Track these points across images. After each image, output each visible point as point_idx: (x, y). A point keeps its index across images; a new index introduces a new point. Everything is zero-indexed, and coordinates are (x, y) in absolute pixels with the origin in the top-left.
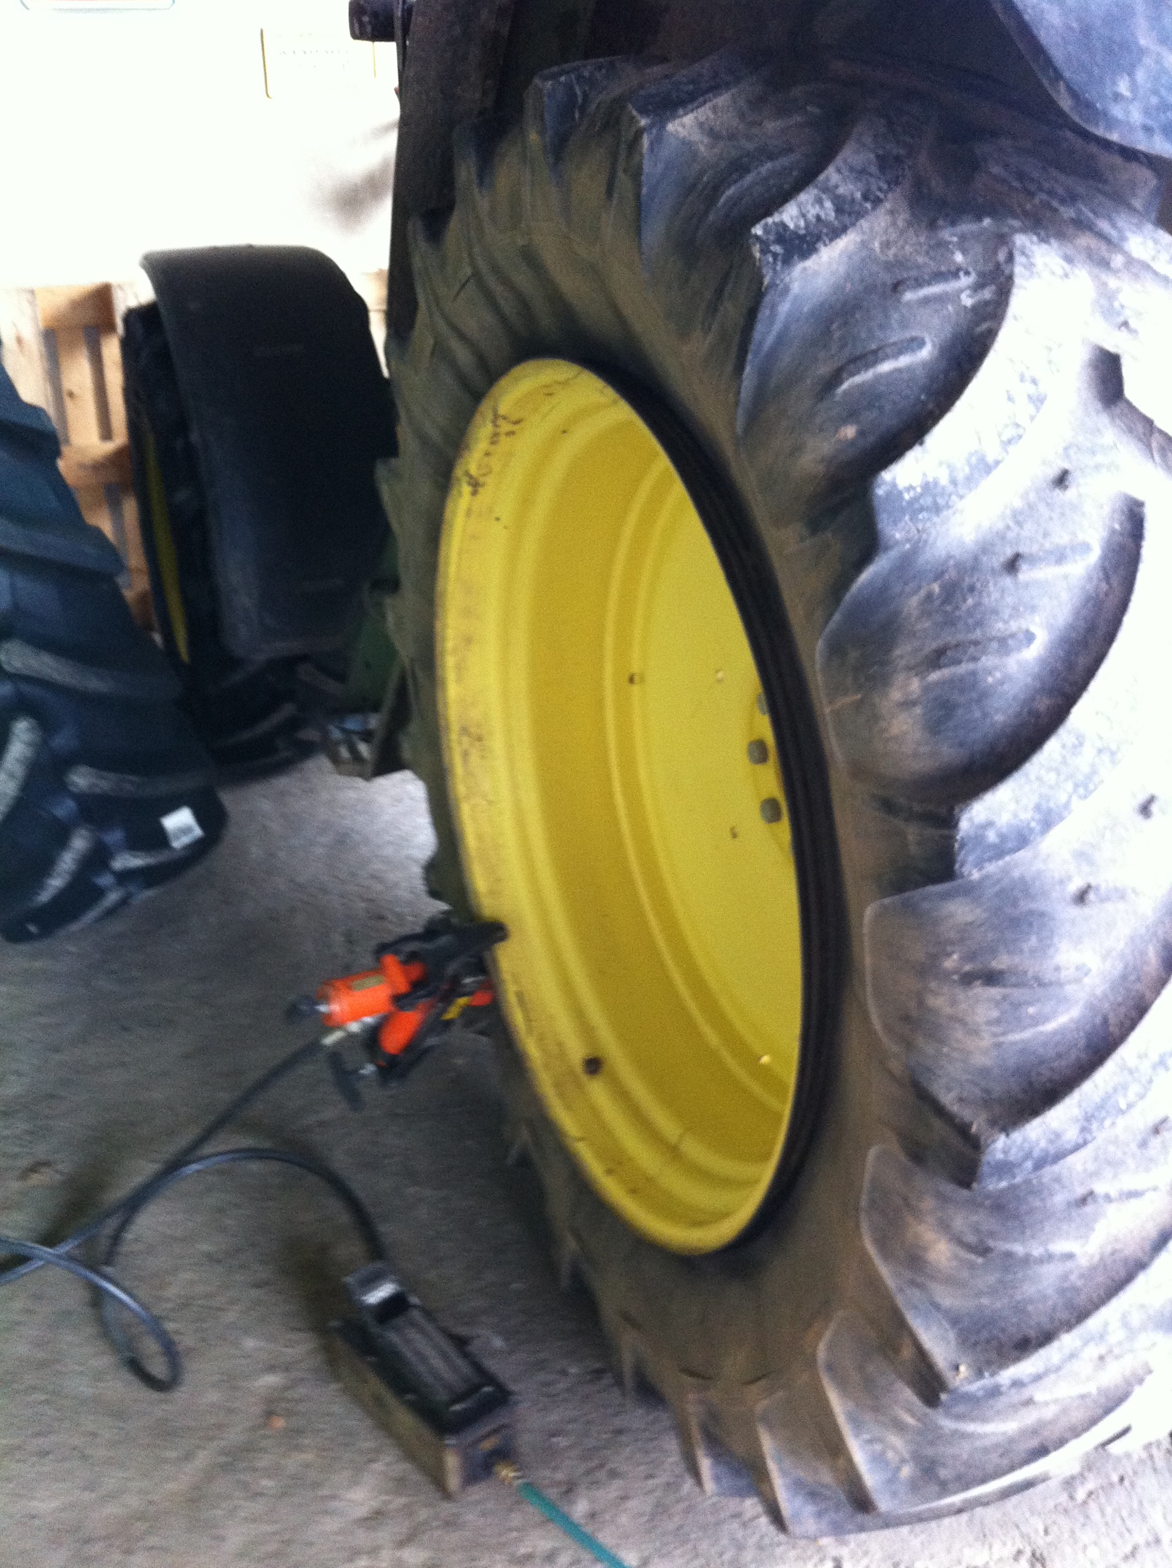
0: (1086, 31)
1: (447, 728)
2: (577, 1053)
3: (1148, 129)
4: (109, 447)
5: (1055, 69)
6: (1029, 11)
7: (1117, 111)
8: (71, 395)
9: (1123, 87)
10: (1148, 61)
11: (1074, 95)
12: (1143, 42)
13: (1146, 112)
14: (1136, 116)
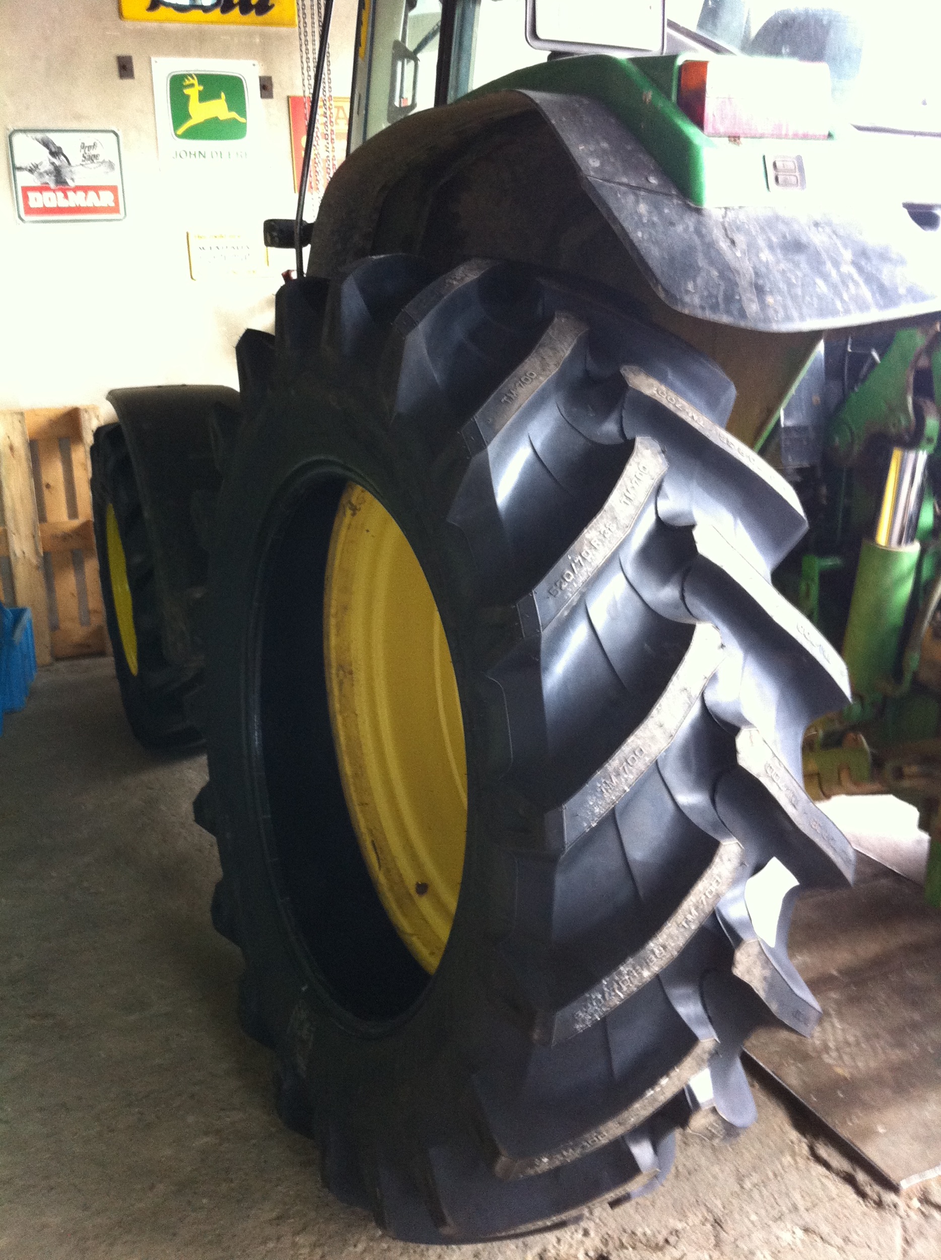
0: (672, 259)
1: (330, 665)
2: (411, 879)
3: (703, 308)
4: (76, 523)
5: (657, 280)
6: (643, 250)
7: (687, 299)
8: (48, 486)
9: (690, 286)
10: (703, 274)
11: (666, 291)
12: (700, 264)
13: (702, 298)
14: (697, 300)
